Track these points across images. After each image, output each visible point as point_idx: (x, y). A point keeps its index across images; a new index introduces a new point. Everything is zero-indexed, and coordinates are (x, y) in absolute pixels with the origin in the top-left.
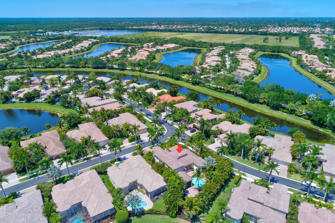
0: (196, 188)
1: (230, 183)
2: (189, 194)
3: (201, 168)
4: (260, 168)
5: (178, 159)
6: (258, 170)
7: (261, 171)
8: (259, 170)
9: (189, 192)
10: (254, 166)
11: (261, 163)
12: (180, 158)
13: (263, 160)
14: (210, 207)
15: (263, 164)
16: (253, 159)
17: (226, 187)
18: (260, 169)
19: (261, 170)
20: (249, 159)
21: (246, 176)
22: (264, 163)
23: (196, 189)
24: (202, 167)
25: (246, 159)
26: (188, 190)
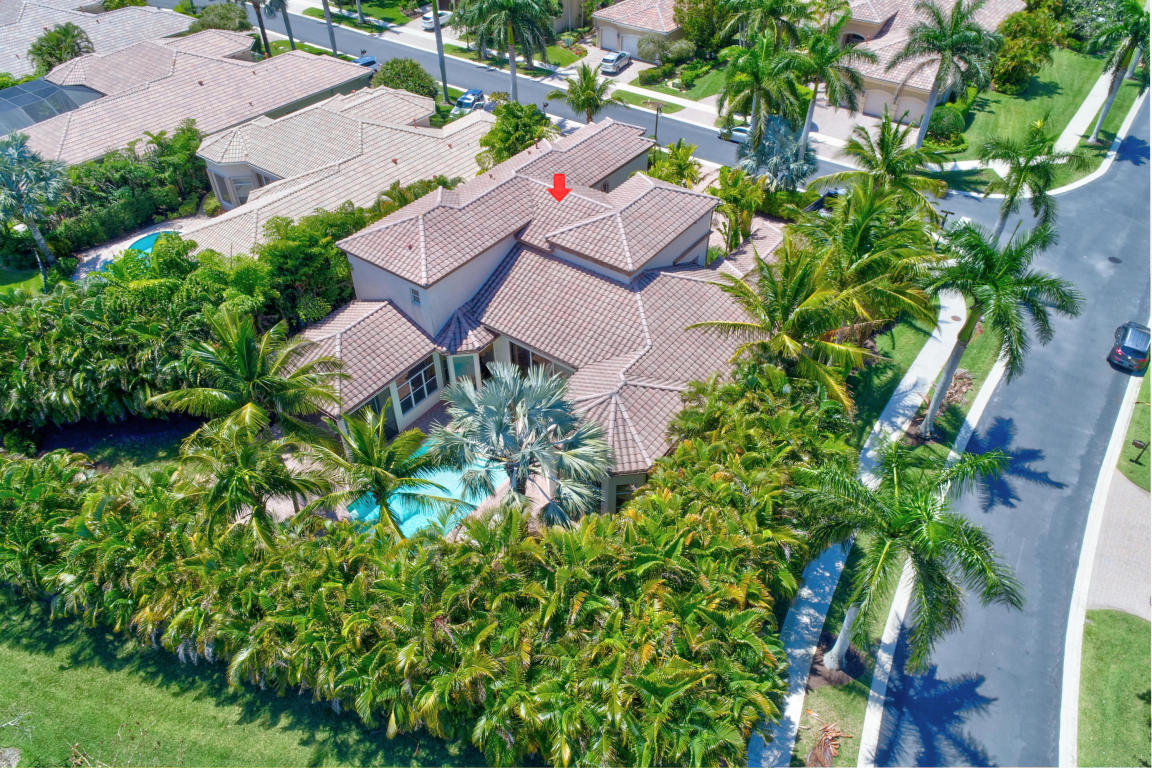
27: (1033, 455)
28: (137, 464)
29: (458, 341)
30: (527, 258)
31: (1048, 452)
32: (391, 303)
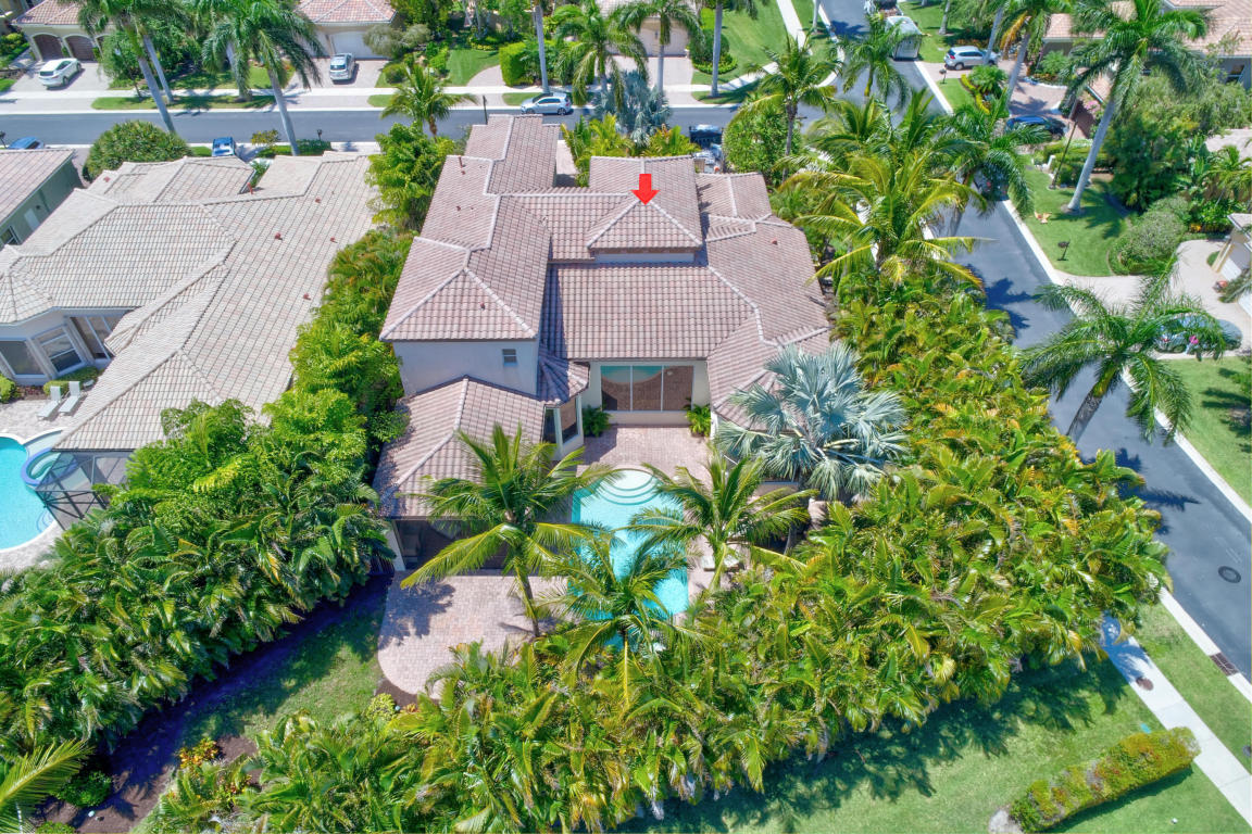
27: (1004, 284)
28: (271, 711)
29: (564, 388)
30: (567, 277)
31: (1011, 277)
32: (471, 379)
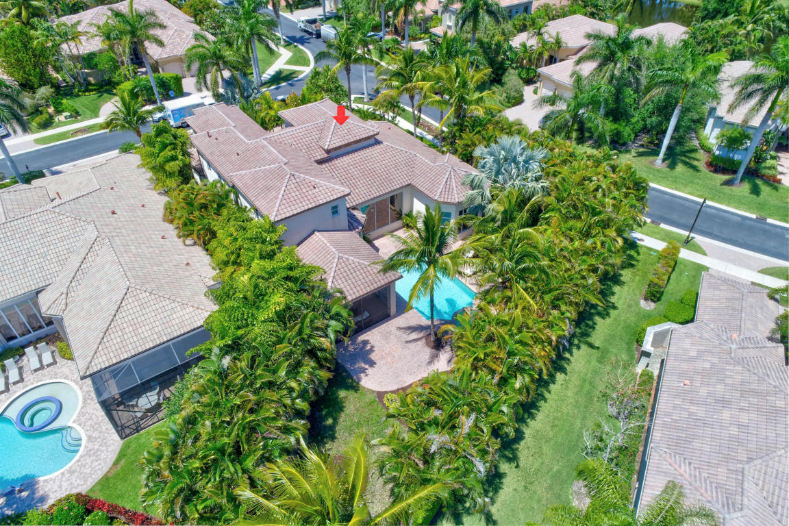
0: (419, 328)
1: (616, 289)
2: (370, 371)
3: (453, 211)
4: (761, 207)
5: (320, 162)
6: (754, 216)
7: (769, 221)
8: (762, 220)
9: (373, 356)
10: (730, 200)
11: (759, 182)
12: (338, 157)
13: (770, 168)
14: (504, 467)
15: (776, 189)
16: (721, 166)
17: (597, 319)
18: (763, 214)
19: (771, 216)
20: (695, 168)
21: (698, 250)
22: (779, 181)
23: (414, 336)
24: (459, 203)
25: (680, 168)
26: (366, 342)
32: (318, 231)
